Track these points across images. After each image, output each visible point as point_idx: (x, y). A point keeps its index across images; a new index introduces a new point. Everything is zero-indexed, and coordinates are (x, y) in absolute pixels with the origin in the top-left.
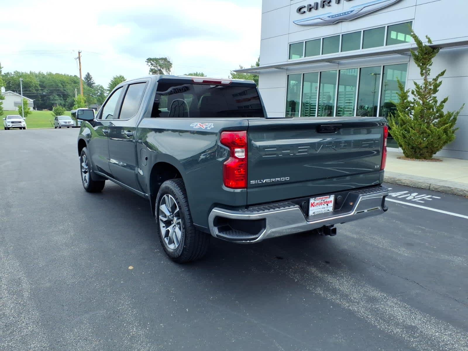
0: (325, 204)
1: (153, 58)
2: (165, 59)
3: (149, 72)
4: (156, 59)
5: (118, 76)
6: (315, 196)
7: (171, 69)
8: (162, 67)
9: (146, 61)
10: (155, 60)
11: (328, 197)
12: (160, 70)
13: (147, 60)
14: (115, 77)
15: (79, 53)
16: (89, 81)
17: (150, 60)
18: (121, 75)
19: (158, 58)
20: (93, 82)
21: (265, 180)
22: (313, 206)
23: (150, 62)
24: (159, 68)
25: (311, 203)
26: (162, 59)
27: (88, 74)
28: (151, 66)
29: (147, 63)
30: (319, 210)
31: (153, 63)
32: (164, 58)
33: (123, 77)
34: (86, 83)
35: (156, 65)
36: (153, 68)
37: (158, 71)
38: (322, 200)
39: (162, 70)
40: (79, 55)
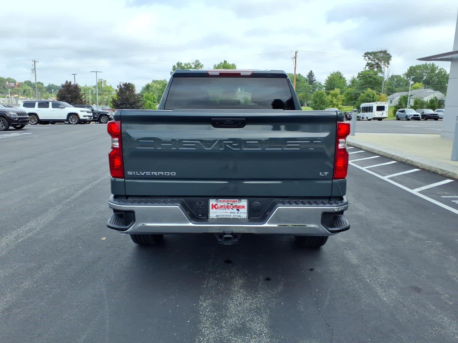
0: (234, 208)
1: (371, 52)
2: (385, 52)
3: (365, 67)
4: (374, 52)
5: (336, 72)
6: (217, 197)
7: (390, 62)
8: (380, 61)
9: (363, 56)
10: (373, 54)
11: (237, 201)
12: (377, 64)
13: (364, 54)
14: (332, 73)
15: (296, 53)
16: (311, 78)
17: (368, 54)
18: (338, 71)
19: (377, 51)
20: (314, 79)
21: (144, 173)
22: (216, 208)
23: (368, 56)
24: (377, 61)
25: (212, 205)
26: (381, 52)
27: (311, 72)
28: (368, 60)
29: (364, 57)
30: (226, 214)
31: (371, 57)
32: (384, 50)
33: (340, 73)
34: (308, 80)
35: (373, 59)
36: (370, 62)
37: (375, 65)
38: (229, 203)
39: (379, 63)
40: (296, 54)
